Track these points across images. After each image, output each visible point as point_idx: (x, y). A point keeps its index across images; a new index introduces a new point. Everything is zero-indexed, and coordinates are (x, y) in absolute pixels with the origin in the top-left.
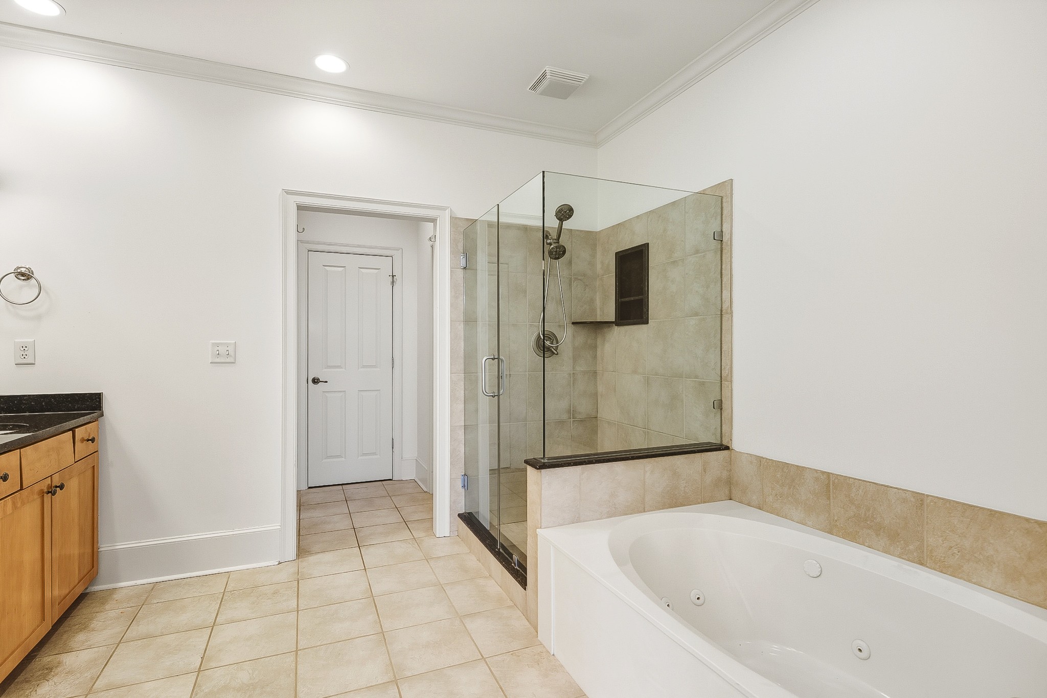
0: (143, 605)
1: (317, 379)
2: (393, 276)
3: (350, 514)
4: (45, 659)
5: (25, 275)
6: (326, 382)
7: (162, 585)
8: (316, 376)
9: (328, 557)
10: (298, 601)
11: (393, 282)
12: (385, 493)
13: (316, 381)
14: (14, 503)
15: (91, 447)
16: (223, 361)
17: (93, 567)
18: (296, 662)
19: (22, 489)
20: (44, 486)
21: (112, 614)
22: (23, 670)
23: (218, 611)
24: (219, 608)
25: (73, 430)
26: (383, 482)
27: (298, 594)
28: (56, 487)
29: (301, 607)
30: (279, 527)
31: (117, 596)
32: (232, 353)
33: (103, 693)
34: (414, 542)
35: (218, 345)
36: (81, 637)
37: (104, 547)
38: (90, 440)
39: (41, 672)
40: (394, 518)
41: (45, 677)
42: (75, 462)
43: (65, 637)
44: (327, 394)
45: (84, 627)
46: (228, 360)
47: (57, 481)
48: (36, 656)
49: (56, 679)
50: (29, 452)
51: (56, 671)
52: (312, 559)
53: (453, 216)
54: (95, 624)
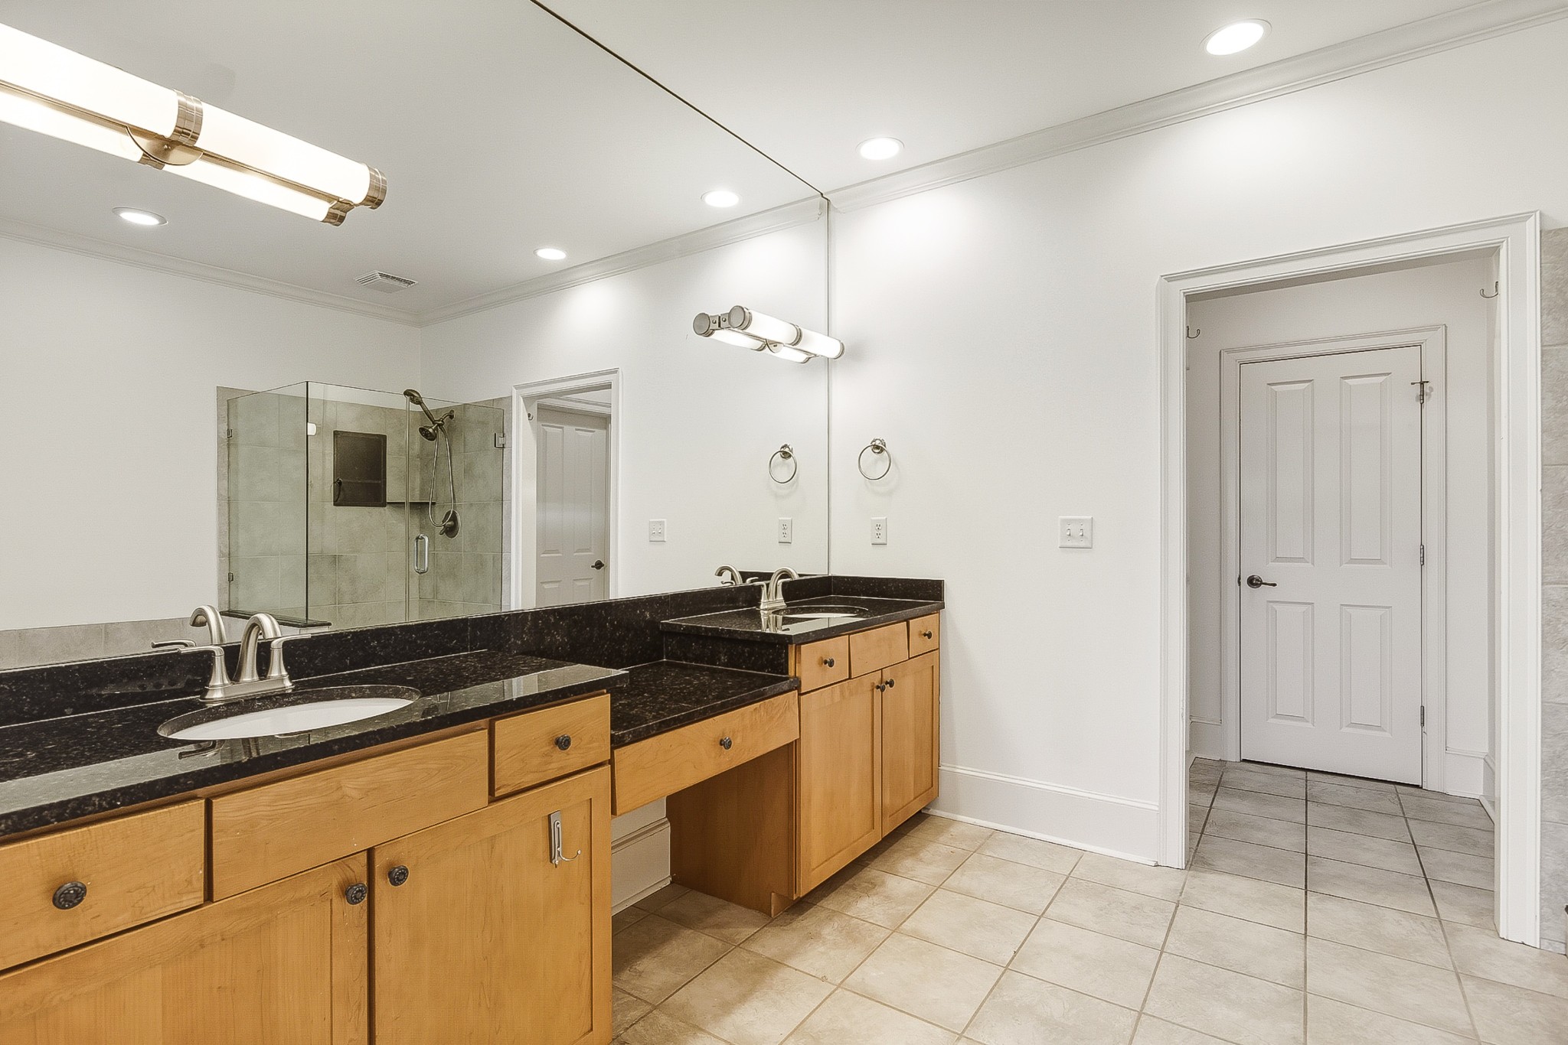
0: (974, 852)
1: (1257, 580)
2: (1422, 383)
3: (1306, 824)
4: (871, 872)
5: (878, 448)
6: (1274, 585)
7: (1001, 836)
8: (1257, 574)
9: (1239, 885)
10: (1167, 936)
11: (1422, 397)
12: (1397, 809)
13: (1254, 582)
14: (842, 692)
15: (930, 644)
16: (1076, 544)
17: (932, 786)
18: (1135, 1030)
19: (850, 678)
20: (876, 679)
21: (944, 849)
22: (855, 874)
23: (1053, 899)
24: (1056, 895)
25: (907, 620)
26: (1397, 786)
27: (1171, 924)
28: (887, 683)
29: (1170, 947)
30: (1157, 809)
31: (954, 830)
32: (1087, 534)
33: (907, 938)
34: (1438, 925)
35: (1069, 522)
36: (908, 862)
37: (945, 767)
38: (927, 635)
39: (866, 884)
40: (1405, 863)
41: (867, 892)
42: (910, 659)
43: (896, 856)
44: (1275, 606)
45: (914, 854)
46: (1082, 544)
47: (887, 677)
48: (868, 864)
49: (875, 898)
50: (857, 638)
51: (877, 889)
52: (1212, 879)
53: (1549, 227)
54: (925, 854)
